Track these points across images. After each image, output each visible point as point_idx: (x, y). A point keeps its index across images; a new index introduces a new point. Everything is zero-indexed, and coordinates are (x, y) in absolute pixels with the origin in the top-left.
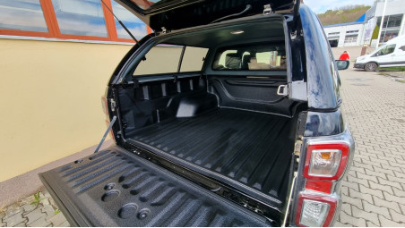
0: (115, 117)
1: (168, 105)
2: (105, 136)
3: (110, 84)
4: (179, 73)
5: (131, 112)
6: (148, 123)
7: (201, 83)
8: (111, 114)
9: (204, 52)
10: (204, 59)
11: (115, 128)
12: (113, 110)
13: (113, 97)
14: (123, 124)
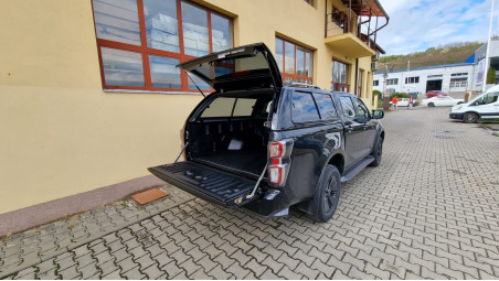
0: (187, 143)
1: (223, 139)
4: (232, 117)
5: (197, 140)
7: (250, 126)
8: (185, 141)
9: (253, 102)
12: (187, 138)
13: (188, 130)
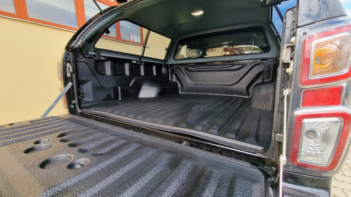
0: (70, 84)
1: (131, 84)
2: (56, 102)
3: (67, 48)
4: (143, 57)
5: (90, 83)
6: (108, 98)
7: (164, 70)
8: (66, 80)
10: (166, 49)
11: (69, 95)
12: (69, 75)
13: (69, 62)
14: (79, 94)
